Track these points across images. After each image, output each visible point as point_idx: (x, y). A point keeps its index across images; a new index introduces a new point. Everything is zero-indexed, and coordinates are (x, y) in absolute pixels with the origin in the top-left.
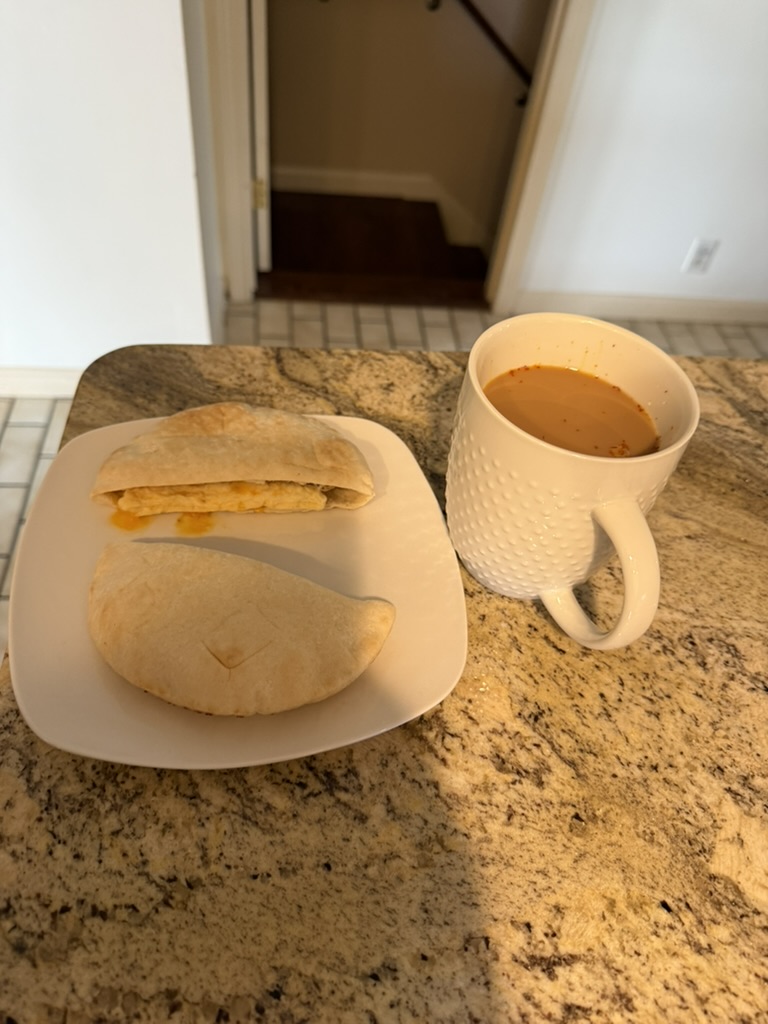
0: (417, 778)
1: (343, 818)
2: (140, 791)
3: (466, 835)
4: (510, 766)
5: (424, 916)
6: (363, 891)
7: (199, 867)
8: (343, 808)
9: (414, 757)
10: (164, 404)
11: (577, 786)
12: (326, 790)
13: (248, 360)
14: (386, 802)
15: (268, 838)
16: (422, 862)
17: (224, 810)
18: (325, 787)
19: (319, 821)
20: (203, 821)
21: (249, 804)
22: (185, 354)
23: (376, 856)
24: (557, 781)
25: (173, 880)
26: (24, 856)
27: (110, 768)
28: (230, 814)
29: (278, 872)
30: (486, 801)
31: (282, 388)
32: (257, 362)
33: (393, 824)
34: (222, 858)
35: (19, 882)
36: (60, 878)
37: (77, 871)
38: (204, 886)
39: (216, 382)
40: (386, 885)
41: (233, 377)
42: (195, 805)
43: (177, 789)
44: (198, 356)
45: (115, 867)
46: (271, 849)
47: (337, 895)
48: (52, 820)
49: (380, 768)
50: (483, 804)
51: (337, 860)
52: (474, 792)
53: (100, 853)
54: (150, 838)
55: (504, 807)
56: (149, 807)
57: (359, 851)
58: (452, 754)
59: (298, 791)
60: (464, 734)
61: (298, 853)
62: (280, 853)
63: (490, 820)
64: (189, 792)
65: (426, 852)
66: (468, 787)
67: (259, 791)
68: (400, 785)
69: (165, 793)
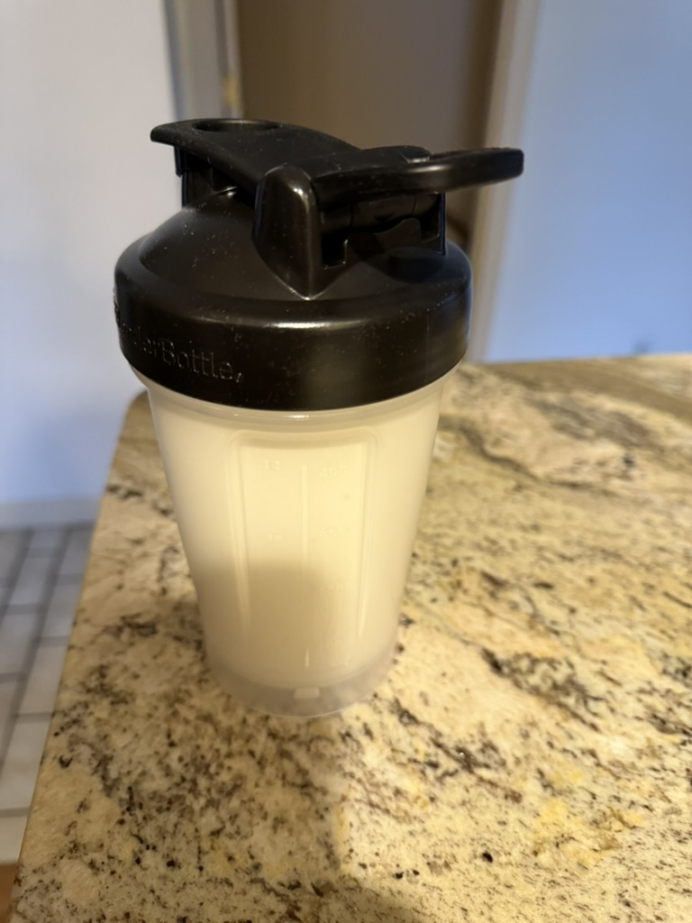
0: (569, 747)
1: (491, 798)
2: (239, 782)
3: (647, 807)
4: (672, 726)
5: (627, 910)
6: (540, 884)
7: (325, 869)
8: (489, 787)
9: (557, 725)
12: (464, 767)
14: (538, 776)
15: (405, 828)
16: (602, 843)
17: (344, 797)
18: (460, 765)
19: (463, 803)
20: (322, 812)
21: (374, 789)
23: (545, 840)
25: (295, 886)
26: (105, 867)
27: (199, 759)
28: (353, 801)
29: (427, 868)
30: (658, 767)
33: (554, 800)
34: (353, 855)
35: (102, 899)
36: (153, 891)
37: (173, 881)
38: (337, 891)
40: (567, 875)
42: (309, 795)
43: (284, 777)
45: (221, 875)
46: (412, 841)
47: (507, 892)
48: (136, 822)
49: (519, 740)
50: (655, 770)
51: (497, 848)
52: (640, 758)
53: (199, 858)
54: (260, 836)
55: (681, 772)
56: (252, 800)
57: (521, 835)
58: (601, 718)
59: (429, 771)
60: (609, 697)
61: (446, 843)
62: (424, 845)
63: (670, 788)
64: (299, 781)
65: (604, 831)
66: (632, 753)
67: (383, 773)
68: (550, 755)
69: (269, 783)
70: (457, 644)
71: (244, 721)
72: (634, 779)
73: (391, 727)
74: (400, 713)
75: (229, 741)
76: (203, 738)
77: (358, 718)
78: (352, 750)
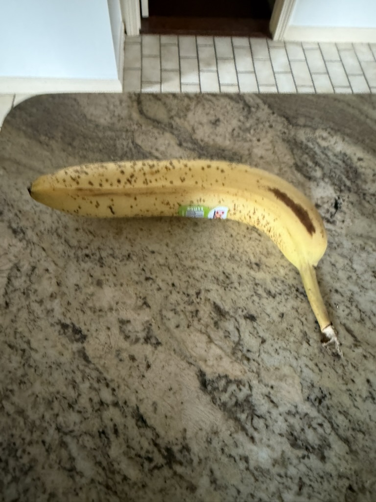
0: (233, 453)
1: (178, 488)
2: (33, 464)
4: (300, 443)
8: (178, 479)
9: (231, 435)
10: (60, 140)
11: (350, 461)
12: (166, 464)
13: (118, 103)
14: (210, 474)
17: (92, 481)
18: (165, 461)
19: (161, 491)
20: (78, 490)
22: (75, 100)
24: (336, 456)
27: (12, 445)
28: (97, 484)
30: (282, 473)
31: (141, 126)
32: (124, 105)
33: (215, 493)
39: (95, 121)
41: (108, 117)
42: (72, 477)
43: (60, 463)
44: (83, 102)
49: (205, 445)
50: (280, 476)
52: (274, 465)
55: (296, 479)
56: (39, 479)
58: (259, 433)
59: (146, 464)
60: (268, 416)
63: (286, 491)
64: (68, 466)
66: (270, 461)
67: (119, 464)
68: (220, 459)
69: (51, 467)
70: (184, 364)
71: (43, 417)
72: (266, 482)
73: (130, 428)
74: (138, 418)
75: (32, 432)
76: (16, 429)
77: (112, 420)
78: (104, 444)
